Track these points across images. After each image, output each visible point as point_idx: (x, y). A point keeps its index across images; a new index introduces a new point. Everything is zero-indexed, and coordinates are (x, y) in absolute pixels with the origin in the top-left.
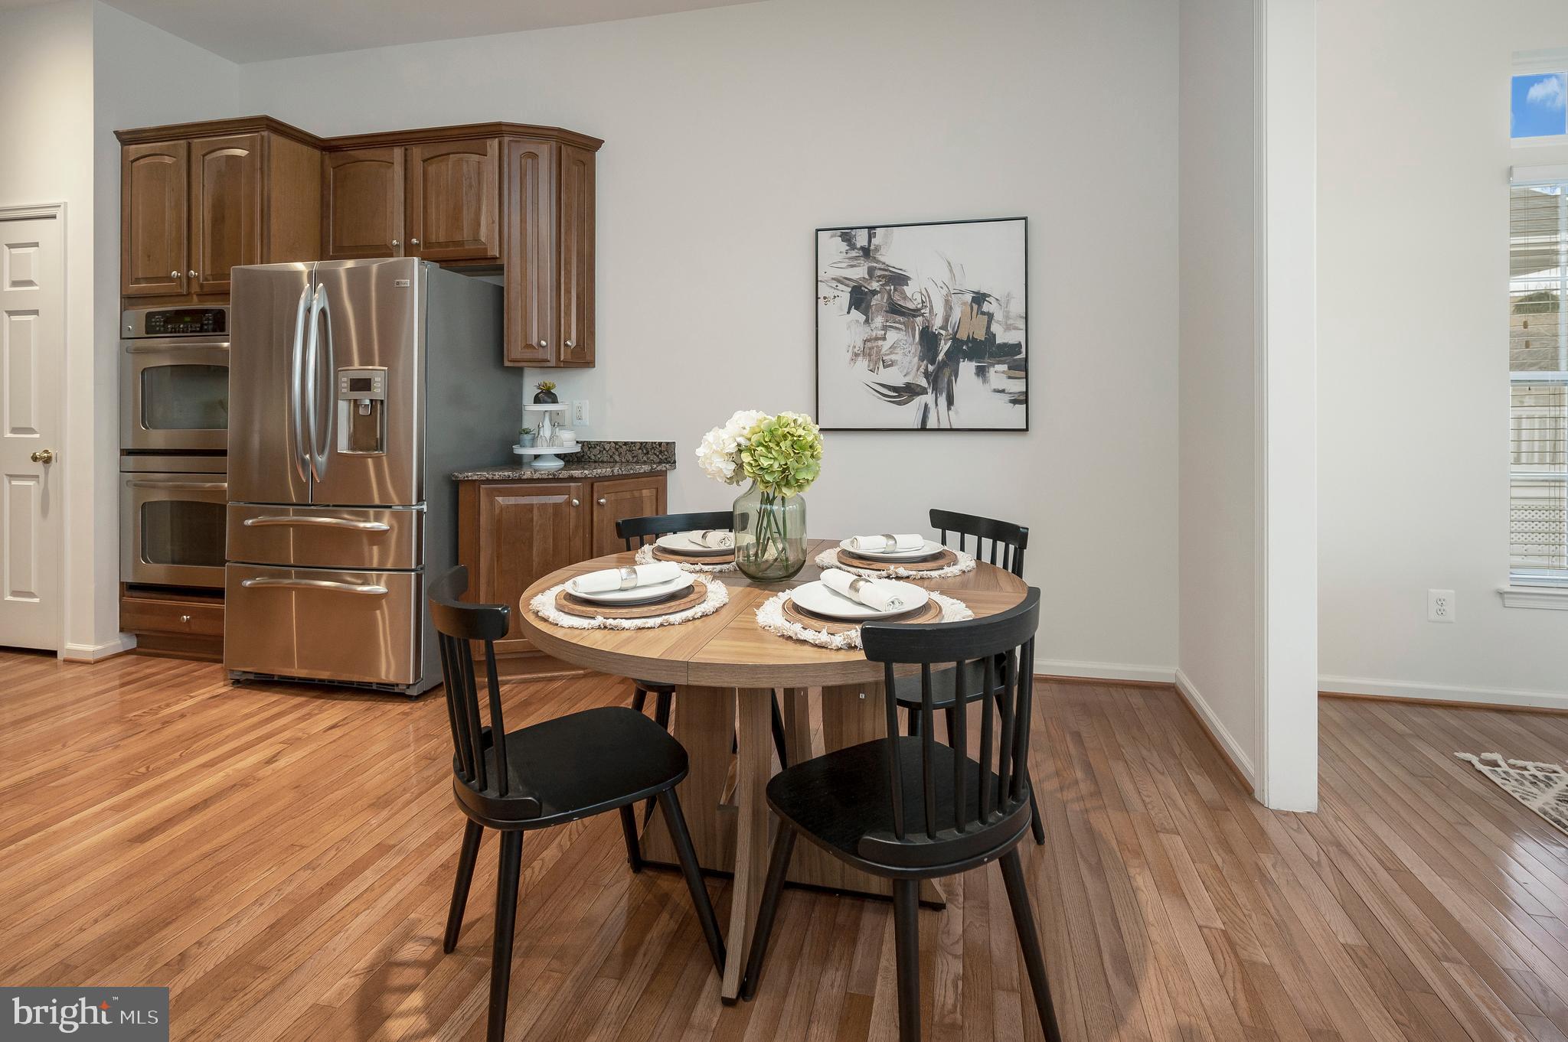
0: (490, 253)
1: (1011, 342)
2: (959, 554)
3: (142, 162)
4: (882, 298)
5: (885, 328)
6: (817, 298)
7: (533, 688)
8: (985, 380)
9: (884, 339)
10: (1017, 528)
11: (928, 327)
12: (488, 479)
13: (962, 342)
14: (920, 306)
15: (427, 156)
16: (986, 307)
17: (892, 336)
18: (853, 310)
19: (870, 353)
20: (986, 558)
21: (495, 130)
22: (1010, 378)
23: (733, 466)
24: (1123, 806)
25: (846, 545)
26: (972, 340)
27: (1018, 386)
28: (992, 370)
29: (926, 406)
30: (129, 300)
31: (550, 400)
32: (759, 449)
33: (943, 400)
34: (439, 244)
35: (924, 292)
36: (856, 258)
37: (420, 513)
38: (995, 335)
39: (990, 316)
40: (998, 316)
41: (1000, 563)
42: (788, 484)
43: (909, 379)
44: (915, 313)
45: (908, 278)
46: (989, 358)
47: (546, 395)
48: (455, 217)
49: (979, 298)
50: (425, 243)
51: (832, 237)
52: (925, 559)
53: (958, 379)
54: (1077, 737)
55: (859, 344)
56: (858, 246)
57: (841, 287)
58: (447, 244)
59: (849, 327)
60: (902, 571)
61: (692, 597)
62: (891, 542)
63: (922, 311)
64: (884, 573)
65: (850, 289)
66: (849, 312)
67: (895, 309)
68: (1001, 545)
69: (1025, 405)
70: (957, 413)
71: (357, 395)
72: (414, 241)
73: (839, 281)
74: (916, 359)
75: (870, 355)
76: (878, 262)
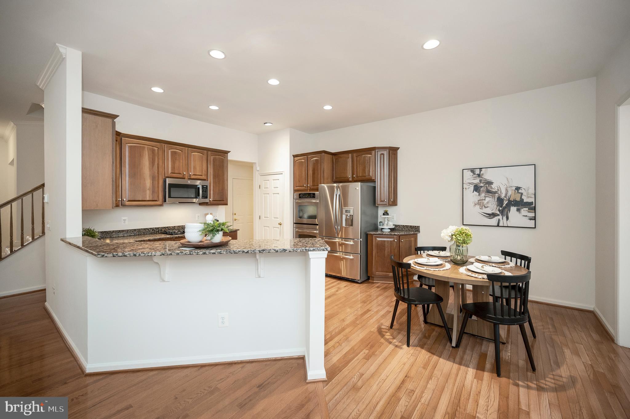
0: (373, 179)
1: (529, 202)
2: (510, 262)
3: (298, 161)
4: (484, 188)
5: (485, 197)
6: (463, 188)
7: (386, 285)
8: (520, 212)
9: (485, 200)
10: (528, 257)
11: (500, 197)
12: (375, 234)
13: (512, 201)
14: (497, 191)
15: (357, 155)
16: (520, 191)
17: (488, 199)
18: (475, 192)
19: (480, 203)
20: (519, 264)
21: (374, 149)
22: (529, 212)
23: (451, 238)
24: (564, 335)
25: (477, 257)
26: (515, 201)
27: (532, 215)
28: (522, 210)
29: (499, 219)
30: (295, 191)
31: (387, 214)
32: (458, 235)
33: (505, 218)
34: (360, 177)
35: (498, 187)
36: (476, 177)
37: (361, 241)
38: (523, 199)
39: (522, 194)
40: (525, 194)
41: (523, 266)
42: (464, 243)
43: (493, 212)
44: (495, 193)
45: (493, 183)
46: (521, 206)
47: (386, 213)
48: (364, 170)
49: (518, 189)
50: (356, 176)
51: (468, 171)
52: (500, 263)
53: (510, 212)
54: (552, 319)
55: (477, 201)
56: (476, 174)
57: (470, 185)
58: (362, 176)
59: (473, 197)
60: (493, 265)
61: (443, 266)
62: (490, 258)
63: (498, 192)
64: (489, 265)
65: (474, 186)
66: (473, 192)
67: (488, 192)
68: (523, 261)
69: (534, 221)
70: (510, 222)
71: (347, 214)
72: (354, 176)
73: (470, 184)
74: (496, 206)
75: (480, 204)
76: (483, 178)
